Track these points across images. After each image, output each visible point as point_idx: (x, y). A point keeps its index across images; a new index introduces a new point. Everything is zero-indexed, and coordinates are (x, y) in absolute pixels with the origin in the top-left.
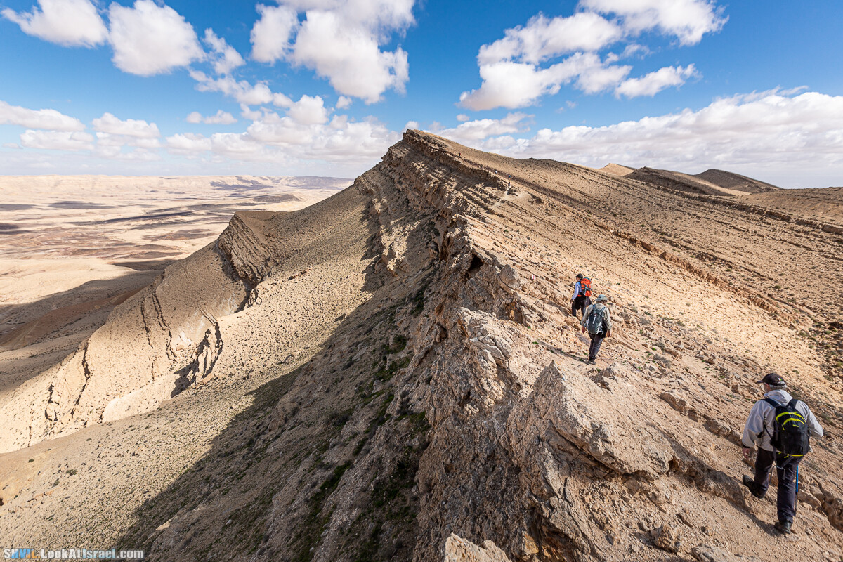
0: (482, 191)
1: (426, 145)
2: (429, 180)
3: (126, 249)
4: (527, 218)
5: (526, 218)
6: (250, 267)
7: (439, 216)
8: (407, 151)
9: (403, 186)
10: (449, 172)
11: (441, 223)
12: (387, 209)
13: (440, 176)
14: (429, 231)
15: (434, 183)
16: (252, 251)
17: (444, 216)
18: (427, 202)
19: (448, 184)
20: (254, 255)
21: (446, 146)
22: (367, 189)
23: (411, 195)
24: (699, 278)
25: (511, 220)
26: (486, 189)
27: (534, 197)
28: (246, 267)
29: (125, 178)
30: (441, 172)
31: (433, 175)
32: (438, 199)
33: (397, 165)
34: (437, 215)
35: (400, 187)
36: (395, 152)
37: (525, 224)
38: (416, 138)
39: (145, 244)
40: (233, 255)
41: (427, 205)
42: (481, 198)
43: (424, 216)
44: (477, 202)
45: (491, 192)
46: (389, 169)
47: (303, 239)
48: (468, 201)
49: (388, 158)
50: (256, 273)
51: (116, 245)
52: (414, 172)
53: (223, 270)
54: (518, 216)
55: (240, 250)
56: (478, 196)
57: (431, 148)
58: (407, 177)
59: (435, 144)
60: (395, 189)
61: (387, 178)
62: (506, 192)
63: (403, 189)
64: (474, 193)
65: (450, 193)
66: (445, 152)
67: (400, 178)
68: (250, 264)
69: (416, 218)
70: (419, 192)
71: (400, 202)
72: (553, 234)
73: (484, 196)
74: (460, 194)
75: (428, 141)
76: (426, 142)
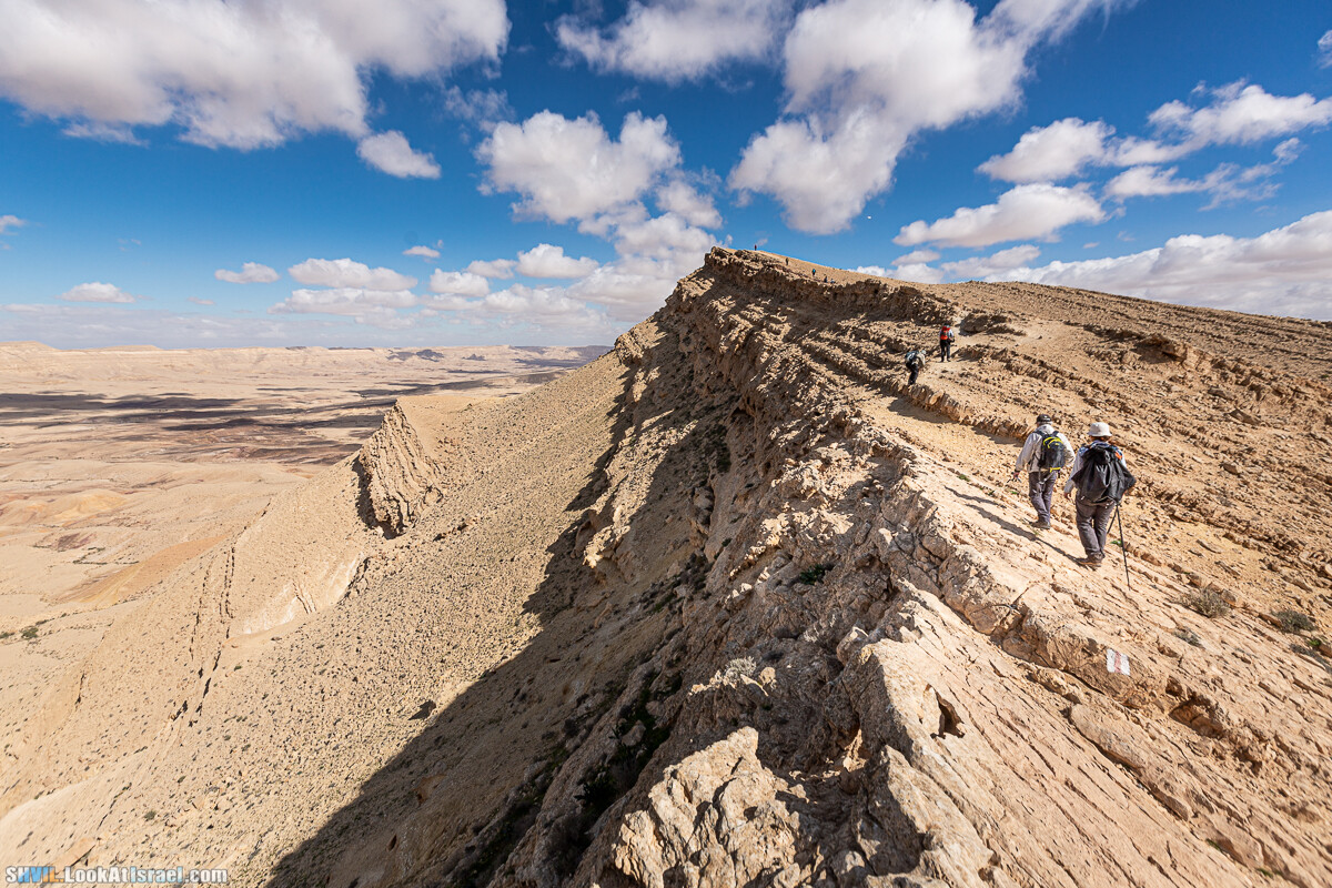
0: (860, 335)
2: (732, 326)
6: (398, 501)
7: (737, 411)
8: (708, 284)
9: (691, 347)
10: (777, 304)
11: (740, 427)
12: (651, 394)
13: (755, 316)
15: (740, 332)
16: (407, 472)
17: (750, 410)
18: (720, 375)
19: (770, 330)
20: (409, 478)
22: (632, 356)
23: (698, 363)
28: (389, 500)
30: (758, 309)
31: (740, 315)
32: (744, 367)
33: (688, 309)
34: (735, 408)
35: (685, 350)
36: (690, 287)
38: (726, 260)
40: (375, 478)
41: (720, 384)
42: (858, 354)
43: (708, 410)
44: (841, 369)
45: (891, 334)
46: (675, 318)
48: (814, 365)
49: (674, 299)
50: (405, 514)
52: (711, 317)
53: (357, 504)
55: (388, 468)
56: (846, 348)
57: (749, 268)
58: (701, 329)
59: (757, 261)
60: (676, 354)
61: (669, 334)
63: (689, 353)
64: (835, 343)
65: (771, 350)
66: (775, 270)
67: (689, 332)
68: (398, 497)
69: (693, 414)
71: (678, 379)
73: (867, 347)
74: (794, 350)
75: (745, 258)
76: (740, 260)
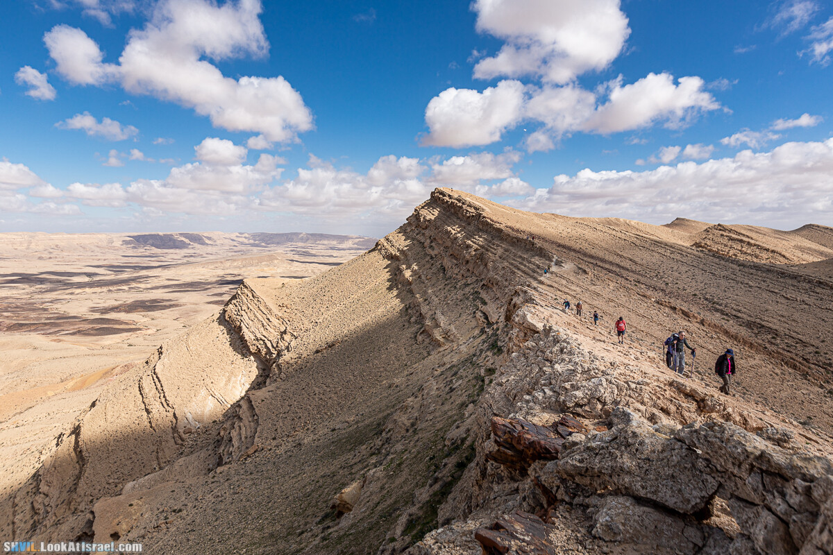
0: (529, 262)
1: (461, 207)
2: (468, 247)
3: (72, 324)
4: (574, 287)
5: (572, 288)
6: (264, 341)
7: (484, 285)
8: (436, 213)
9: (436, 252)
10: (490, 239)
11: (487, 292)
12: (420, 277)
13: (481, 243)
14: (474, 300)
15: (475, 251)
16: (265, 324)
17: (489, 285)
18: (468, 270)
19: (492, 253)
20: (268, 327)
21: (483, 210)
22: (392, 254)
23: (447, 262)
24: (735, 343)
25: (559, 290)
26: (533, 260)
27: (580, 269)
28: (257, 340)
29: (69, 236)
30: (481, 239)
31: (472, 241)
32: (481, 267)
33: (426, 228)
34: (482, 283)
35: (433, 253)
36: (424, 212)
37: (572, 293)
38: (447, 198)
39: (92, 317)
40: (244, 327)
41: (469, 274)
42: (528, 267)
43: (467, 285)
44: (524, 272)
45: (538, 263)
46: (417, 232)
47: (322, 310)
48: (516, 271)
49: (414, 219)
50: (271, 347)
51: (58, 318)
52: (449, 237)
53: (230, 345)
54: (565, 286)
55: (251, 322)
56: (525, 266)
57: (467, 211)
58: (440, 242)
59: (471, 206)
60: (426, 255)
61: (415, 242)
62: (553, 263)
63: (436, 255)
64: (520, 263)
65: (494, 262)
66: (484, 217)
67: (431, 242)
68: (263, 338)
69: (458, 286)
70: (456, 259)
71: (434, 269)
72: (597, 302)
73: (532, 266)
74: (506, 264)
75: (463, 203)
76: (460, 204)
